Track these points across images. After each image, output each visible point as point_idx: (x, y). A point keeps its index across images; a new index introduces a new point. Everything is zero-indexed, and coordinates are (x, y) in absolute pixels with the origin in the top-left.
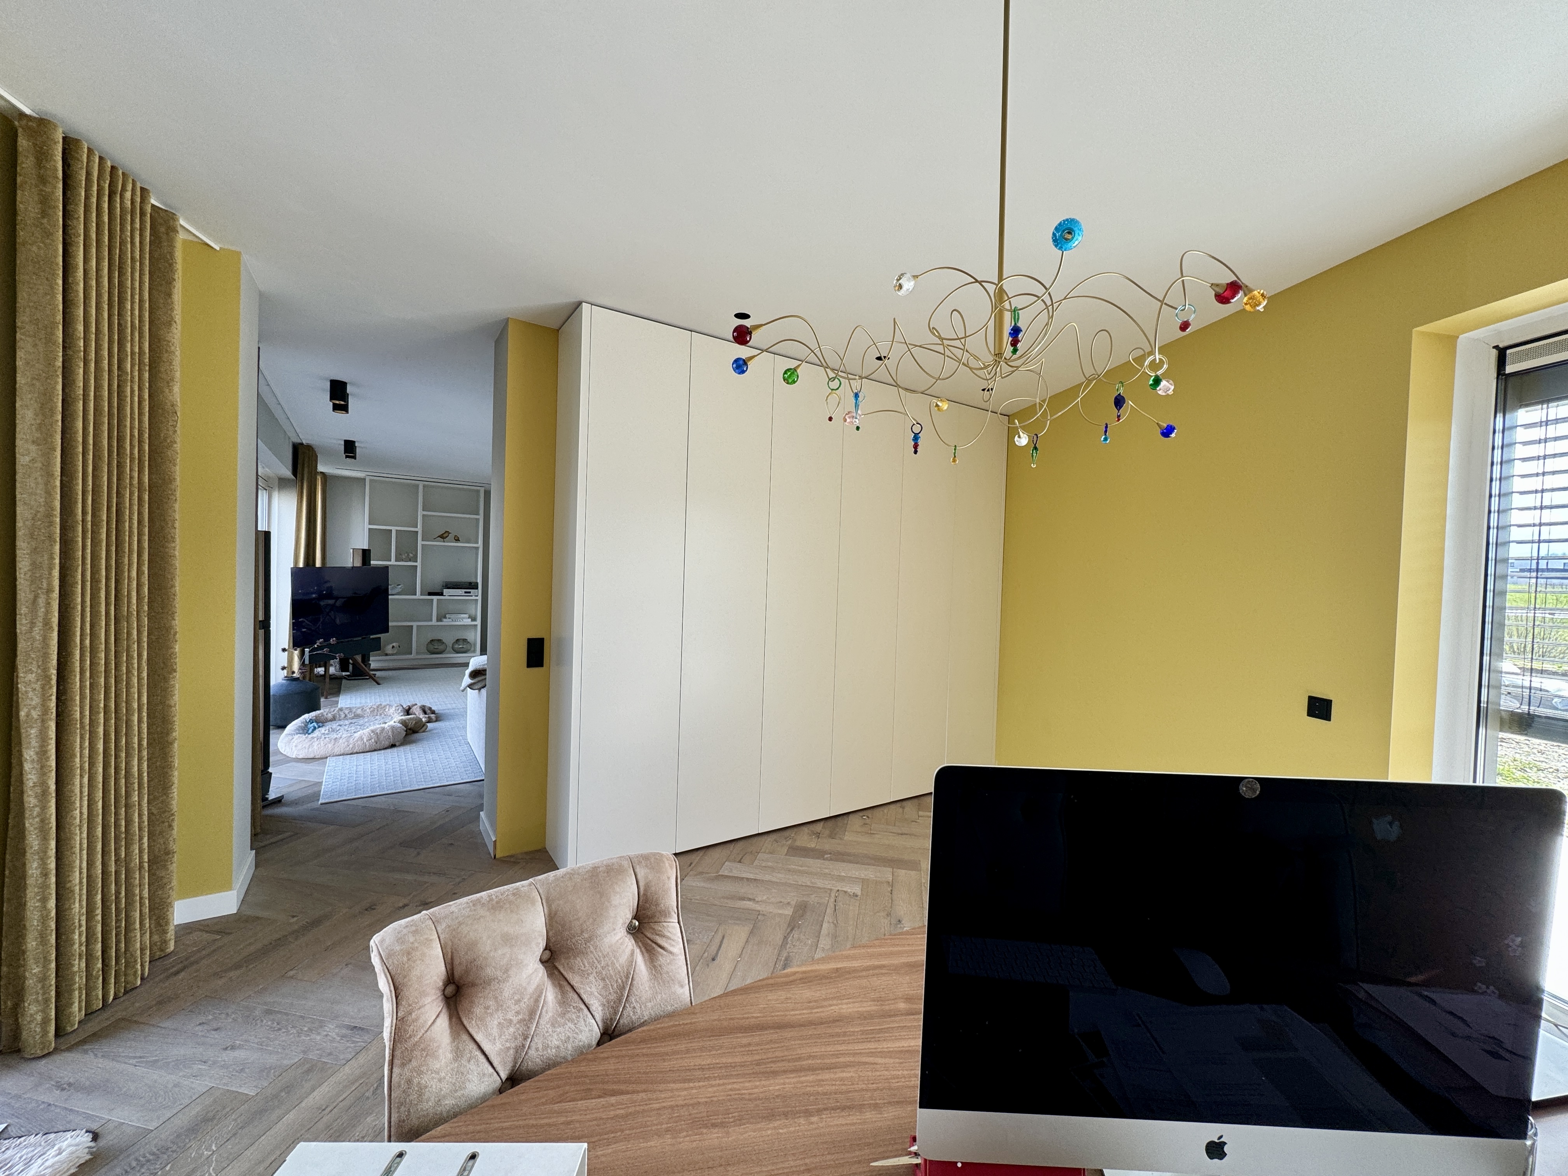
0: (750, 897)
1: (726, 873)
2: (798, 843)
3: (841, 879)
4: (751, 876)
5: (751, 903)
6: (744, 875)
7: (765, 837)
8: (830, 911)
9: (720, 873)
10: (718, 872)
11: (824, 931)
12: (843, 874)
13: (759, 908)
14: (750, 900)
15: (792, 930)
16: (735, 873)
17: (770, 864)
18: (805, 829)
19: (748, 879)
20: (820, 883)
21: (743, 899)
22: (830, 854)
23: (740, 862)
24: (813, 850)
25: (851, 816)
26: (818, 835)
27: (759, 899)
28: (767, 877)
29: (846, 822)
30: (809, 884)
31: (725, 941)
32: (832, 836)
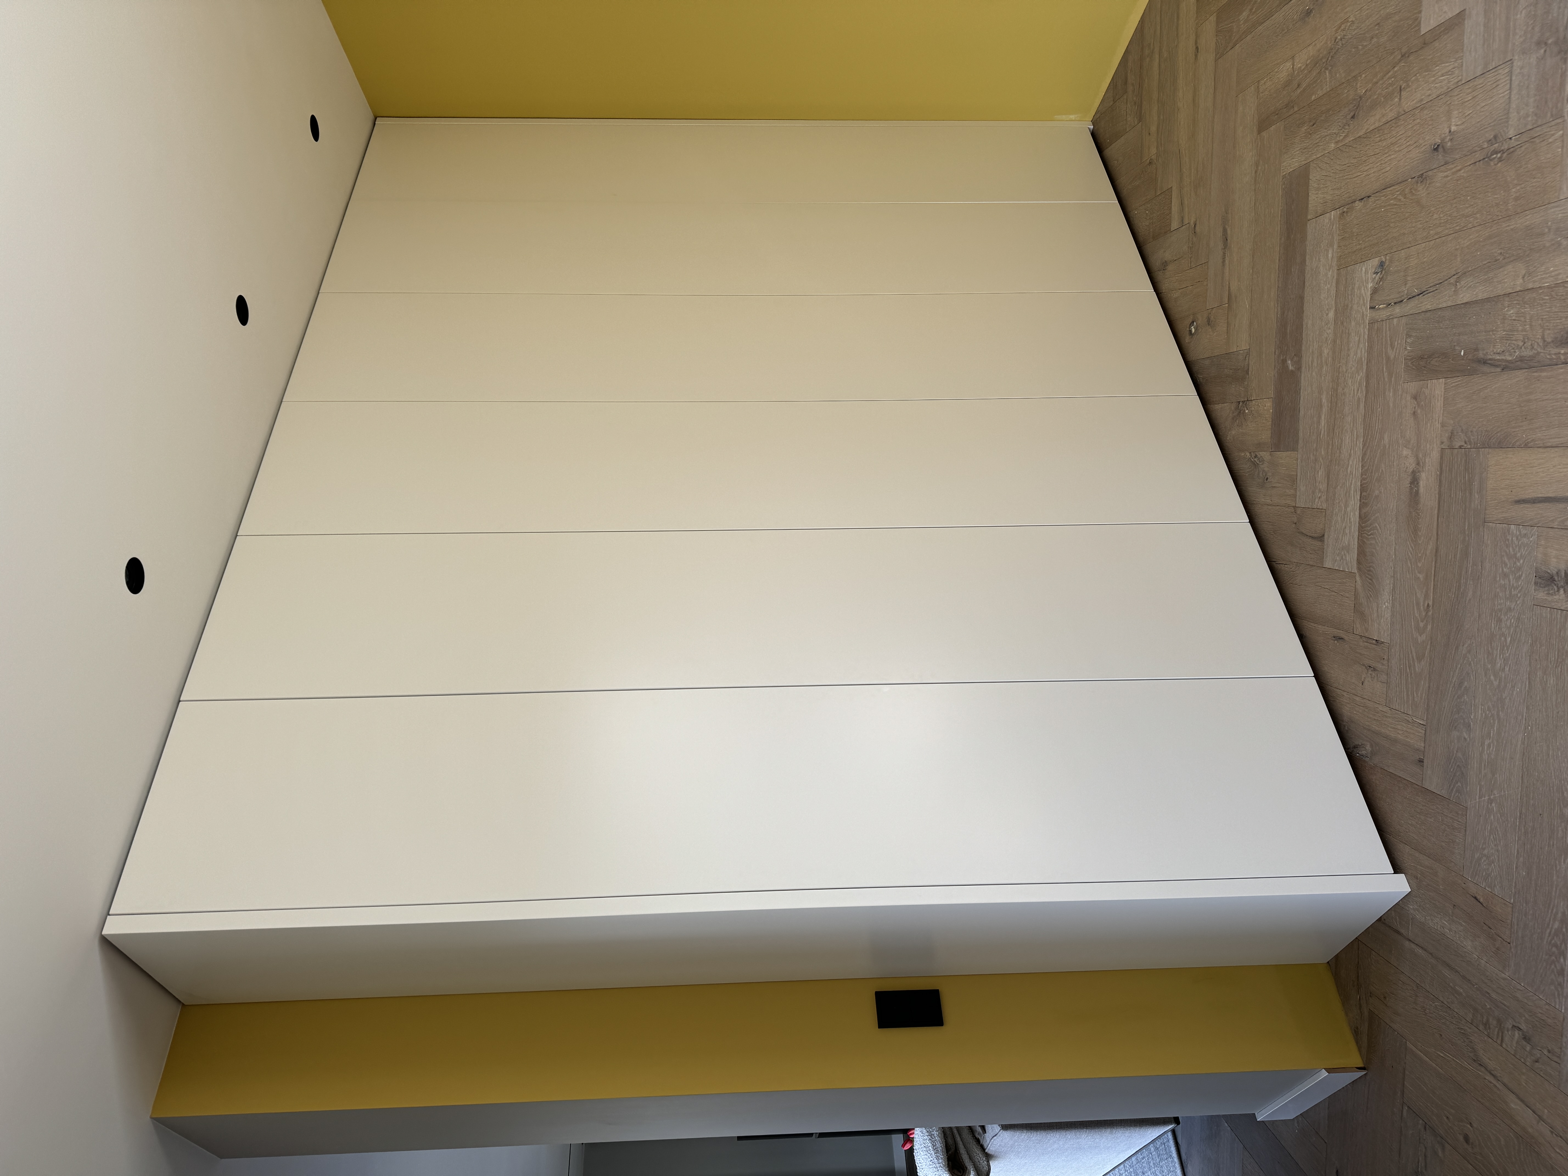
0: (1406, 483)
1: (1352, 556)
2: (1266, 436)
3: (1343, 313)
4: (1354, 502)
5: (1423, 475)
6: (1354, 517)
7: (1257, 510)
8: (1427, 303)
9: (1355, 570)
10: (1351, 575)
11: (1481, 292)
12: (1331, 314)
13: (1435, 455)
14: (1415, 481)
15: (1485, 362)
16: (1351, 538)
17: (1321, 473)
18: (1231, 435)
19: (1363, 505)
20: (1358, 350)
21: (1414, 496)
22: (1284, 361)
23: (1321, 538)
24: (1279, 401)
25: (1192, 357)
26: (1242, 405)
27: (1410, 464)
28: (1354, 467)
29: (1207, 362)
30: (1362, 374)
31: (1530, 494)
32: (1241, 375)
